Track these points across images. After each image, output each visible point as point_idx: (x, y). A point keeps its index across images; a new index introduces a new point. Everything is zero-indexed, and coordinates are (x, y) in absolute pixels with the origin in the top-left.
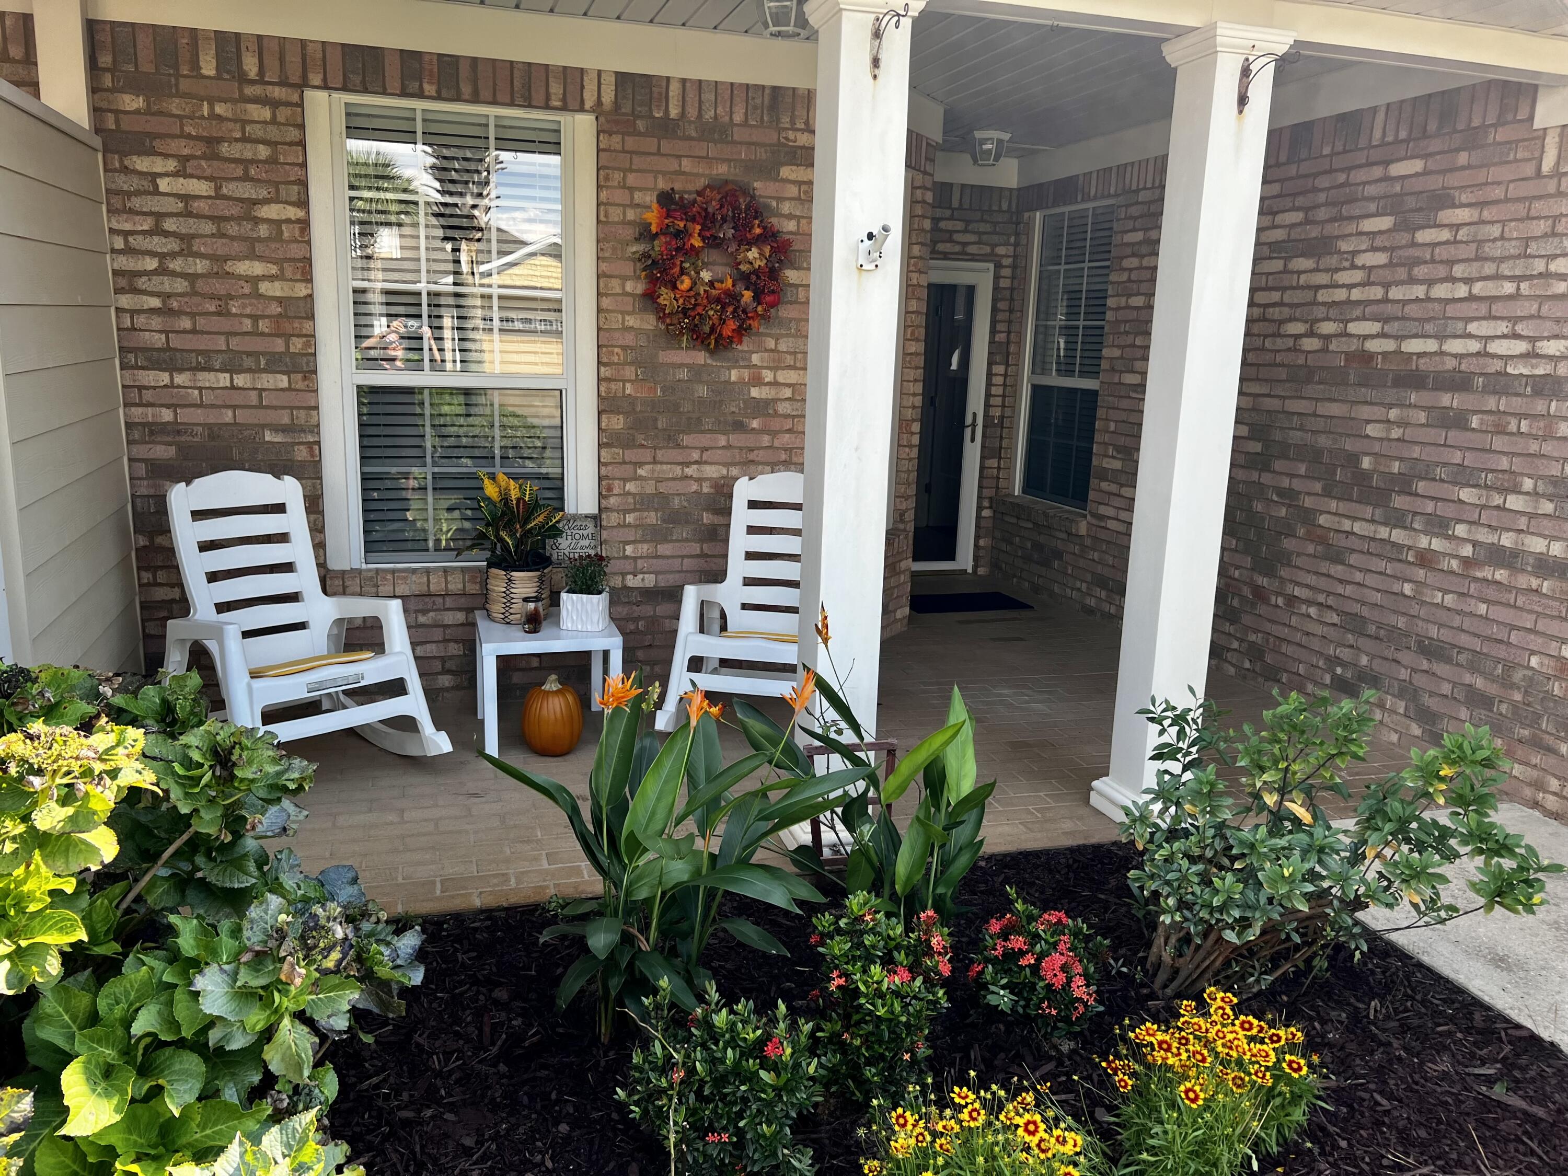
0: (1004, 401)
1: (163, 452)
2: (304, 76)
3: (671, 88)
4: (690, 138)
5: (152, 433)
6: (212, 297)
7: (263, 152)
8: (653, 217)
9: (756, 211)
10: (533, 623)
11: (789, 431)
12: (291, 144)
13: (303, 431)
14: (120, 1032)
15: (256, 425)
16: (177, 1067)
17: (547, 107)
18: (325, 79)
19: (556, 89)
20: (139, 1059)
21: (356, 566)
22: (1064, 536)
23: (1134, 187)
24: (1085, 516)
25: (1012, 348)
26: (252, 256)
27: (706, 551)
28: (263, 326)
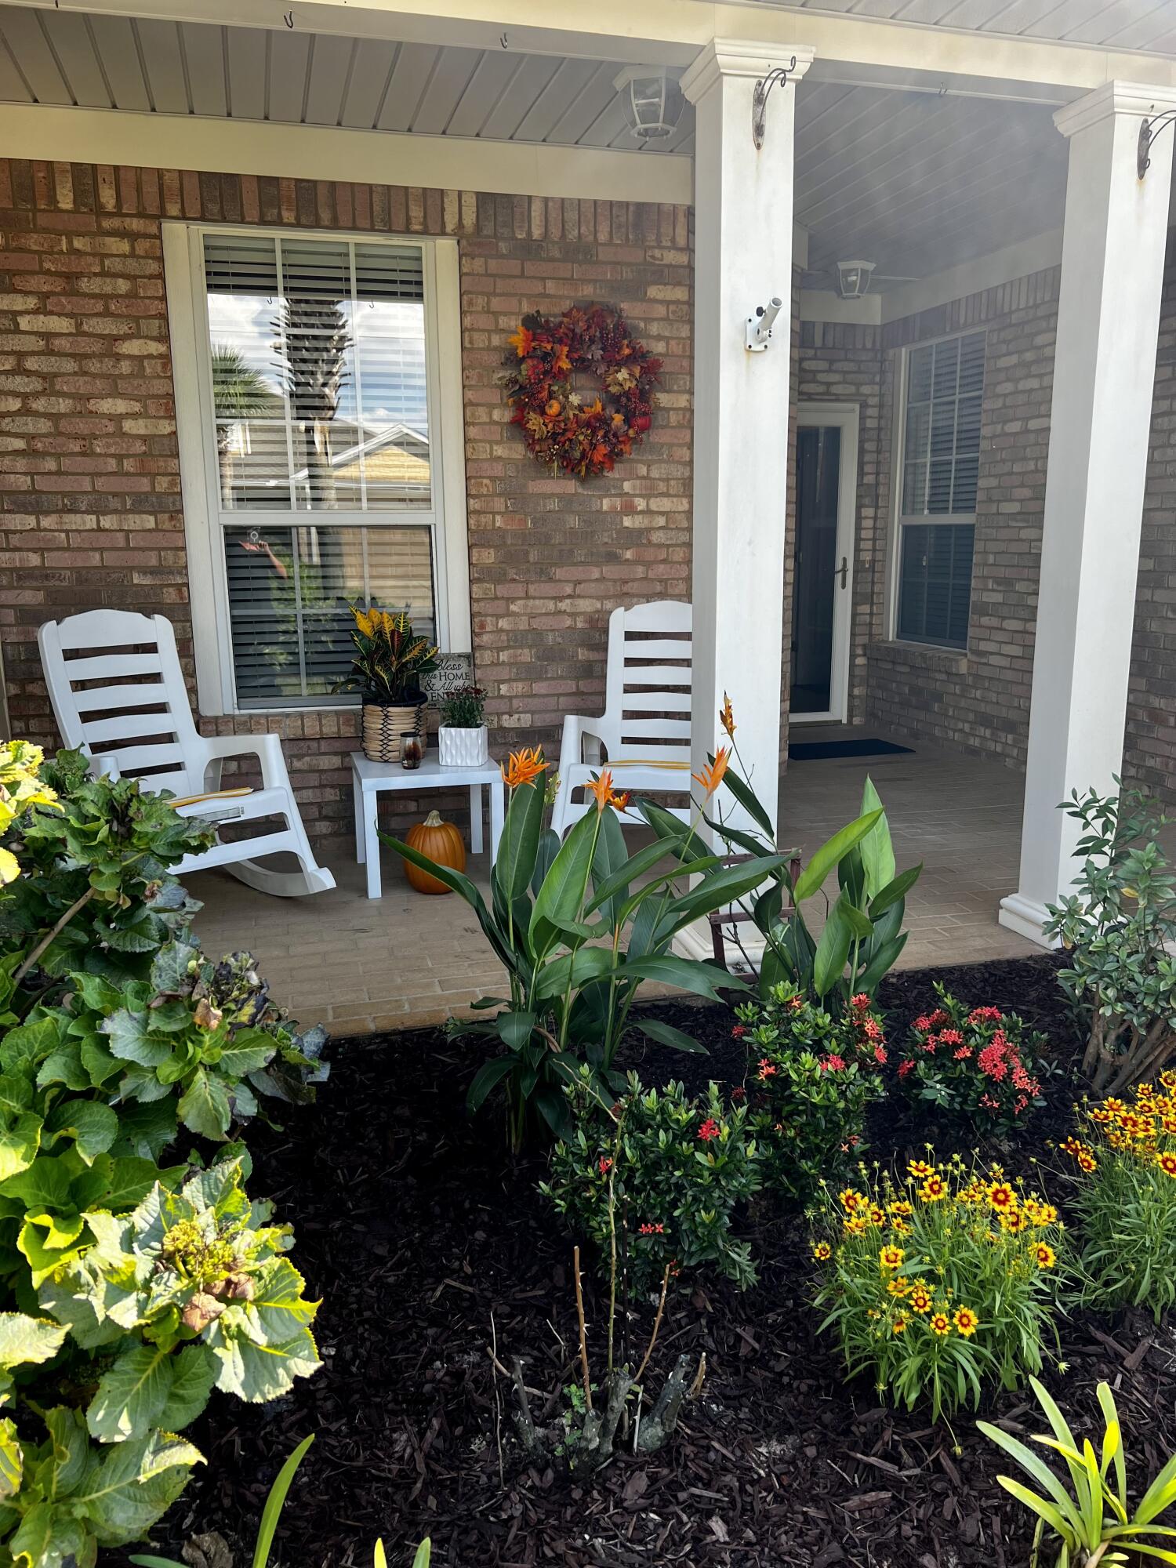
0: (874, 545)
1: (30, 597)
2: (162, 207)
3: (533, 208)
4: (552, 260)
5: (20, 578)
6: (76, 437)
7: (123, 286)
8: (519, 341)
9: (624, 331)
10: (412, 759)
11: (664, 561)
12: (151, 277)
13: (171, 573)
14: (25, 1083)
15: (124, 568)
16: (87, 1119)
17: (407, 231)
18: (183, 209)
19: (416, 212)
20: (47, 1111)
21: (230, 712)
22: (944, 677)
23: (1006, 310)
24: (965, 655)
25: (882, 490)
26: (115, 394)
27: (582, 688)
28: (128, 465)
